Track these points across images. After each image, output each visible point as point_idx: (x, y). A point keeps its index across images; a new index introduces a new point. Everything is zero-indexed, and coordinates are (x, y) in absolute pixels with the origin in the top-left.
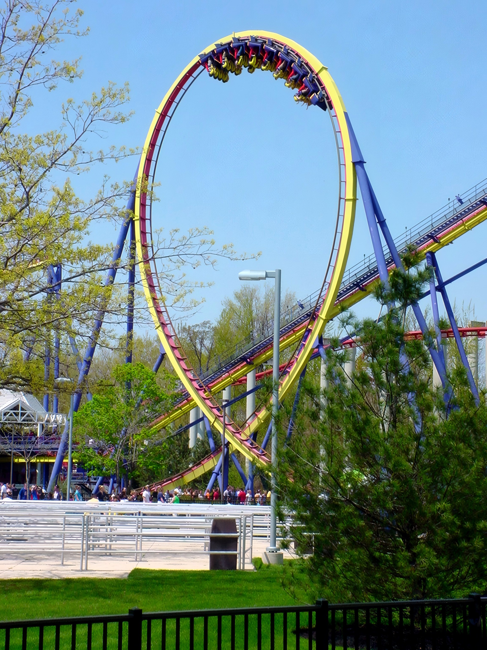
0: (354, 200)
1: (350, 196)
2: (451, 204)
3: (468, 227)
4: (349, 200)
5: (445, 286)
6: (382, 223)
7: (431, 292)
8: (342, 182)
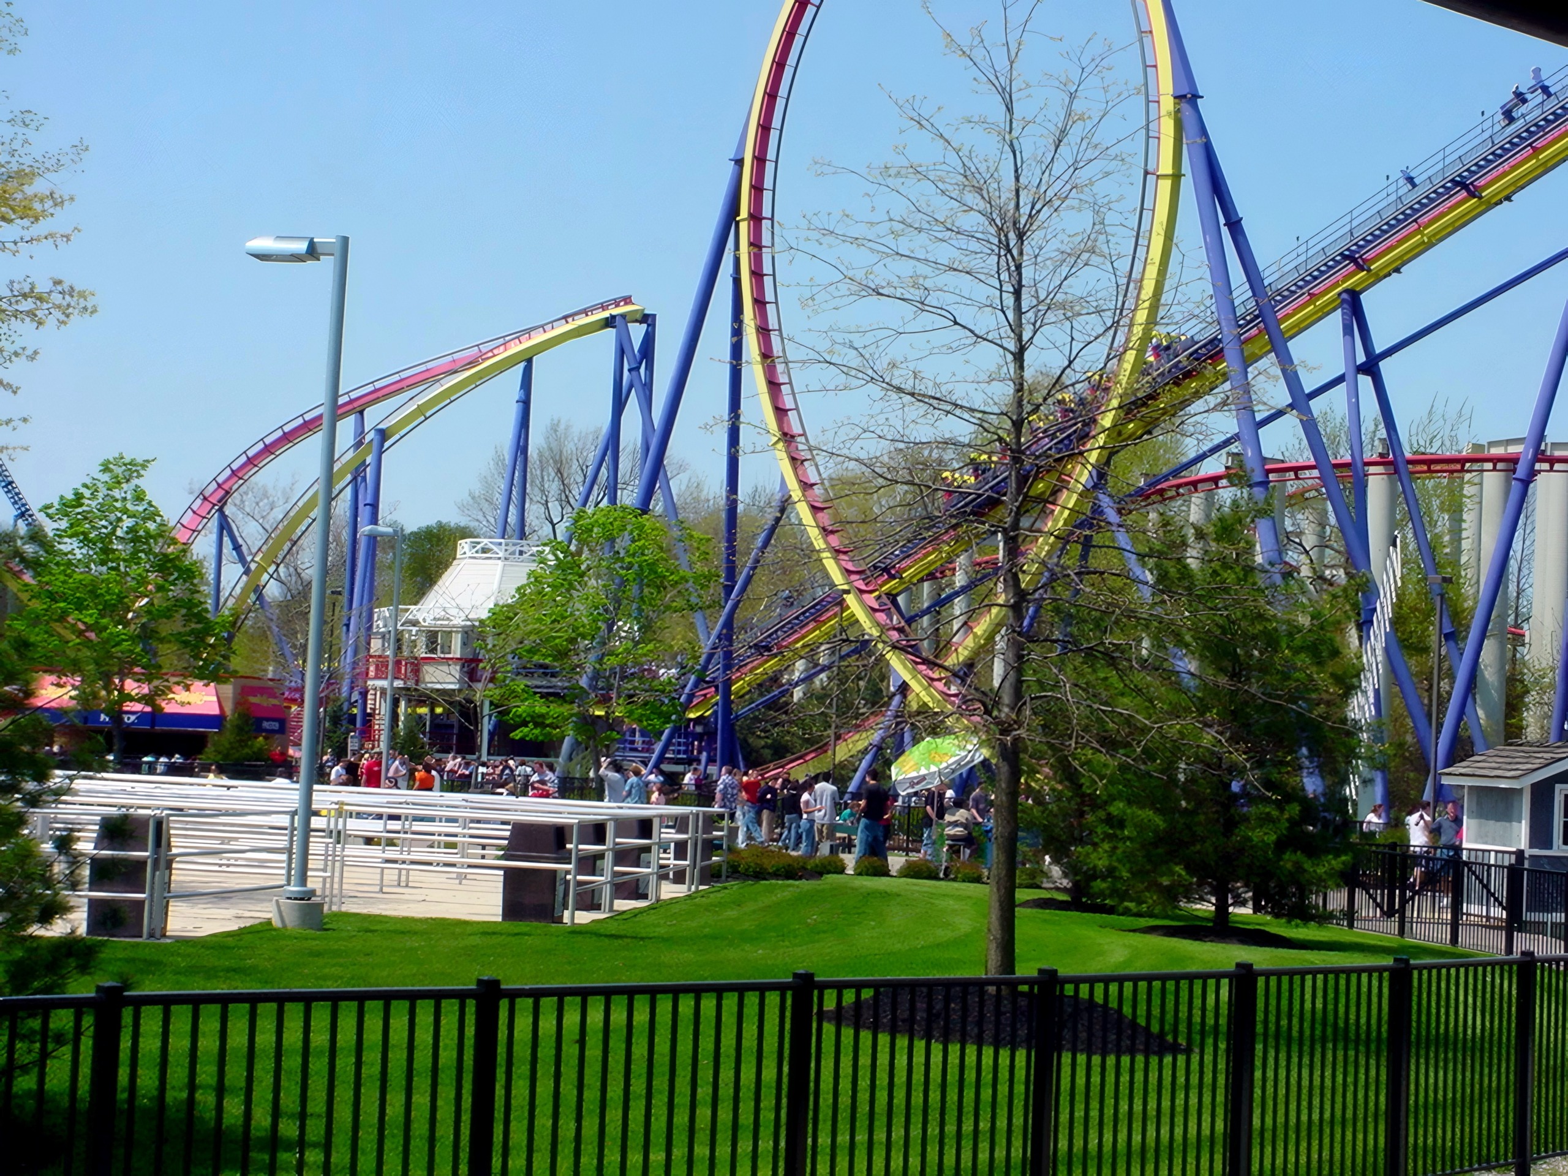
0: (1177, 177)
1: (1166, 167)
2: (1393, 188)
3: (1429, 238)
4: (1165, 176)
5: (1381, 364)
6: (1235, 226)
7: (1347, 377)
8: (1150, 136)
